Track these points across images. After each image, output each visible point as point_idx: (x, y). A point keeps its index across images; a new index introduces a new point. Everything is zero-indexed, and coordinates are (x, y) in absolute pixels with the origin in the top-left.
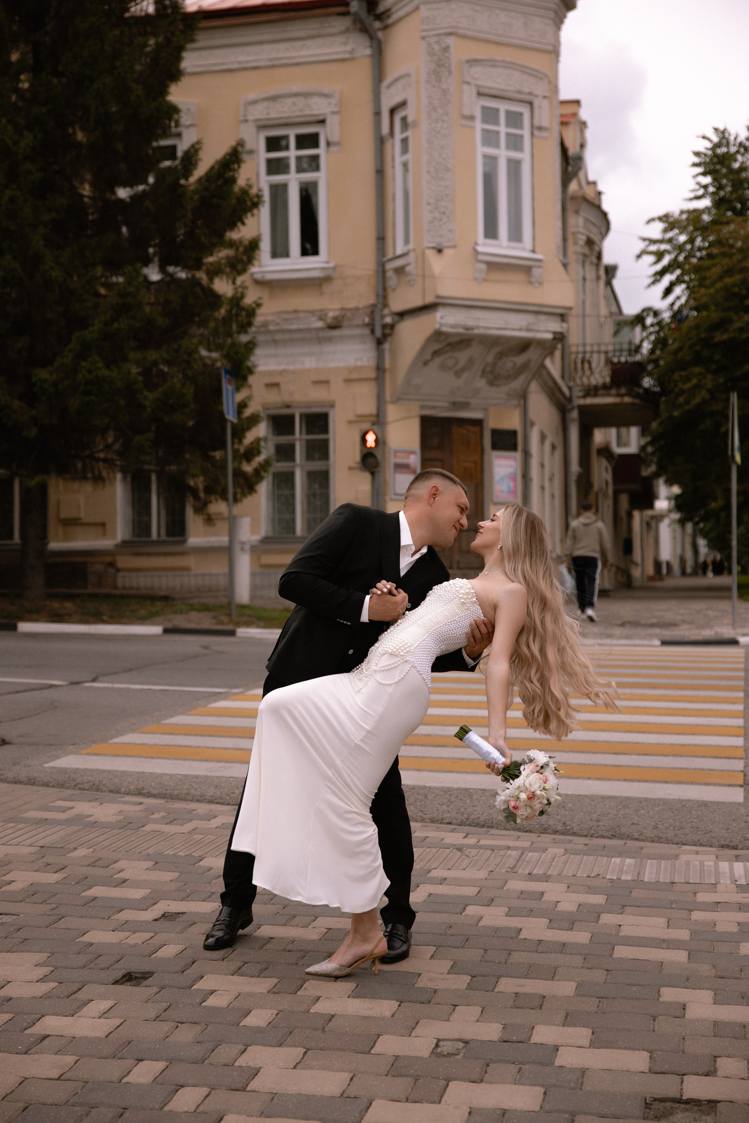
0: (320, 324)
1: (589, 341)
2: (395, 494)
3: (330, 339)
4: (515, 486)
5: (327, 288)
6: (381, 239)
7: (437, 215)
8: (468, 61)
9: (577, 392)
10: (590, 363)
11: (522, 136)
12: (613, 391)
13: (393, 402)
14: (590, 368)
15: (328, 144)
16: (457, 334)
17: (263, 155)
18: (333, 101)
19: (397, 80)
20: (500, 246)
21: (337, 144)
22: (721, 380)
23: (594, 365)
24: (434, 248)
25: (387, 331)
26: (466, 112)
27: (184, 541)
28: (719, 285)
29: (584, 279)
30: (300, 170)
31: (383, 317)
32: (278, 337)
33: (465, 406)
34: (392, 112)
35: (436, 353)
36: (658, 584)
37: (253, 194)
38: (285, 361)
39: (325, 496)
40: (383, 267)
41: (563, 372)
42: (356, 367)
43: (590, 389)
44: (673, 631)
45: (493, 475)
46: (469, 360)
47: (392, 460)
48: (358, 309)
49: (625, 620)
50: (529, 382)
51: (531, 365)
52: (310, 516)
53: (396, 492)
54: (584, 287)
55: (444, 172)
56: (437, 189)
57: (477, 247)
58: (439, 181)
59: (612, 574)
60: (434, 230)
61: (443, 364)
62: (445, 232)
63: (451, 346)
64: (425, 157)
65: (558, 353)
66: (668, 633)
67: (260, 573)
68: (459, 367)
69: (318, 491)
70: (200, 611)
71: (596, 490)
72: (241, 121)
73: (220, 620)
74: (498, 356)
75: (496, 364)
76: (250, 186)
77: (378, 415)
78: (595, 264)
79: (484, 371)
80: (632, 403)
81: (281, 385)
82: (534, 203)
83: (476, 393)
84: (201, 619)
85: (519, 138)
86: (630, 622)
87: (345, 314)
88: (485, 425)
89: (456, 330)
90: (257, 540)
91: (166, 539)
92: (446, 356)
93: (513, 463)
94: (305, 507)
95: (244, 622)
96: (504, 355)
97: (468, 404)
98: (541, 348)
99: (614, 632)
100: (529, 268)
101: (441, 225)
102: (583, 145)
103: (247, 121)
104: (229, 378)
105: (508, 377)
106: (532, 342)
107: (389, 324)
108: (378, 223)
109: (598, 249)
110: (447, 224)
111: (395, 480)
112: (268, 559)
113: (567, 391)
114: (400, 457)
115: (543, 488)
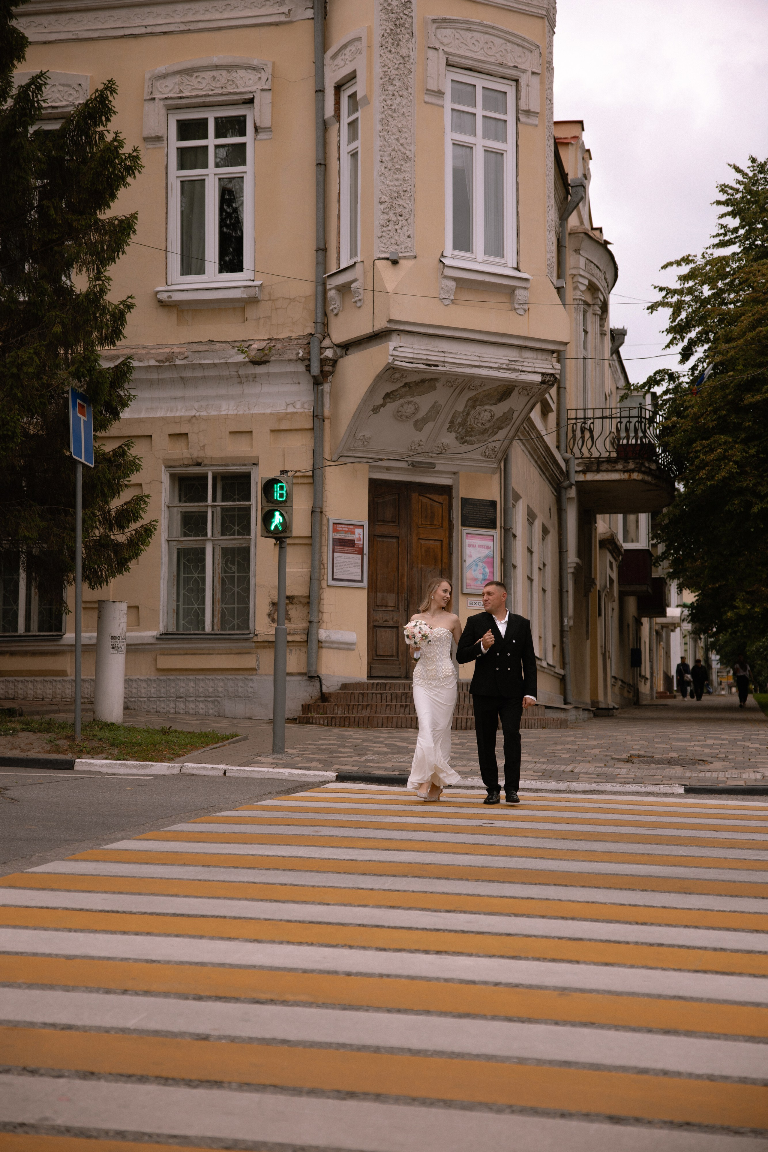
0: (241, 358)
1: (590, 404)
2: (333, 579)
3: (254, 378)
4: (493, 573)
5: (250, 313)
6: (322, 250)
7: (392, 216)
8: (434, 21)
9: (575, 466)
10: (591, 431)
11: (505, 121)
12: (620, 466)
13: (336, 462)
14: (592, 437)
15: (256, 129)
16: (417, 372)
17: (174, 144)
18: (264, 76)
19: (345, 46)
20: (474, 260)
21: (269, 129)
22: (752, 451)
23: (596, 434)
24: (388, 259)
25: (327, 368)
26: (432, 85)
27: (58, 637)
28: (749, 336)
30: (220, 163)
31: (322, 349)
32: (188, 374)
33: (428, 468)
34: (338, 88)
35: (388, 396)
36: (670, 702)
37: (124, 154)
38: (196, 405)
39: (246, 580)
40: (324, 284)
41: (558, 441)
42: (287, 414)
43: (592, 463)
44: (701, 771)
45: (464, 558)
46: (433, 407)
47: (331, 535)
48: (290, 339)
49: (632, 752)
50: (512, 440)
51: (515, 416)
52: (223, 606)
53: (335, 577)
54: (585, 342)
55: (402, 162)
56: (392, 183)
57: (442, 260)
58: (394, 173)
59: (617, 690)
60: (388, 236)
61: (398, 412)
62: (401, 239)
63: (410, 387)
64: (378, 143)
65: (552, 417)
66: (695, 775)
67: (155, 680)
68: (419, 416)
69: (236, 575)
70: (35, 732)
71: (598, 588)
72: (145, 100)
73: (57, 745)
74: (470, 403)
75: (468, 414)
76: (120, 143)
77: (313, 476)
78: (598, 315)
79: (452, 422)
80: (642, 481)
81: (189, 435)
82: (519, 207)
83: (442, 452)
84: (31, 744)
85: (501, 124)
86: (639, 756)
87: (274, 346)
88: (454, 494)
89: (415, 365)
90: (153, 637)
91: (37, 634)
92: (402, 401)
93: (490, 544)
94: (218, 595)
95: (89, 749)
96: (478, 403)
97: (433, 465)
98: (528, 395)
99: (618, 771)
100: (513, 290)
101: (396, 230)
102: (586, 176)
103: (154, 99)
104: (83, 407)
105: (485, 431)
106: (515, 386)
107: (330, 360)
108: (317, 231)
109: (602, 298)
110: (405, 228)
111: (335, 561)
112: (165, 662)
113: (563, 465)
114: (341, 530)
115: (530, 579)
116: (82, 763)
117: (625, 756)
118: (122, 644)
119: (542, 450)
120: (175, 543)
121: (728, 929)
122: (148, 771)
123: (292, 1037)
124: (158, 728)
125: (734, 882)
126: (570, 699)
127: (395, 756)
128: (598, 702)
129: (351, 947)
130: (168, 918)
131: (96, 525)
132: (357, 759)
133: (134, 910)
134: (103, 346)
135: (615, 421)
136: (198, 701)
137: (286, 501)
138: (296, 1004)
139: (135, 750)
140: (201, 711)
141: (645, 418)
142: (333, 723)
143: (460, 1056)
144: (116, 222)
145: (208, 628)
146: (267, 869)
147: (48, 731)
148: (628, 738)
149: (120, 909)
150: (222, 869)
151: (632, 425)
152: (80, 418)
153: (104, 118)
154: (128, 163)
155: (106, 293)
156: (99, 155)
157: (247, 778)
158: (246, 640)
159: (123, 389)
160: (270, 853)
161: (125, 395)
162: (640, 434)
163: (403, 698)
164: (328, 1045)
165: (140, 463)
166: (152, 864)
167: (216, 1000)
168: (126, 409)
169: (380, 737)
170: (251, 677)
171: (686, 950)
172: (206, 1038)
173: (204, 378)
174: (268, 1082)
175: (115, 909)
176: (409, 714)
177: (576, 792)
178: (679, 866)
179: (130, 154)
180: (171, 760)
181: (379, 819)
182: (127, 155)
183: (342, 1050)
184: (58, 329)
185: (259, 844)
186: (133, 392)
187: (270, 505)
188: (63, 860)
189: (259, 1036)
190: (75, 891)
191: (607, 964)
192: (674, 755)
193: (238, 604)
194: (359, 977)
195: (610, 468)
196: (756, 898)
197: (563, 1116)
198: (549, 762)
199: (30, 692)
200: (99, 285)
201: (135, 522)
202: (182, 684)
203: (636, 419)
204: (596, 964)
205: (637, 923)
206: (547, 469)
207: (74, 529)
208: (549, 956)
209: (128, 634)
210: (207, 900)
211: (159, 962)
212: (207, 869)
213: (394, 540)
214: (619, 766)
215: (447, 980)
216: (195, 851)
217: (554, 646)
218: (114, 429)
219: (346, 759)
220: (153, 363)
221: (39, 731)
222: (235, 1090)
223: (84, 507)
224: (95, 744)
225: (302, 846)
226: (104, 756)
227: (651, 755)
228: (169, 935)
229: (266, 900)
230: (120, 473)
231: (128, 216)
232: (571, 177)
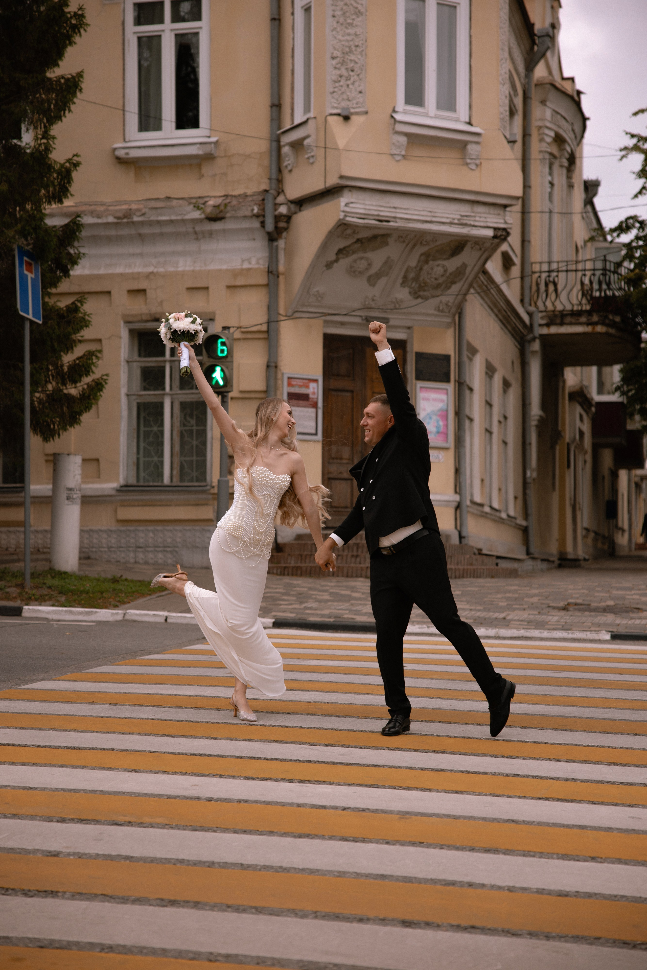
0: (197, 215)
1: (555, 258)
3: (211, 234)
4: (446, 426)
5: (207, 170)
6: (277, 106)
7: (343, 72)
9: (539, 319)
10: (555, 284)
13: (289, 317)
14: (556, 290)
16: (367, 227)
20: (426, 115)
23: (560, 288)
24: (339, 115)
25: (282, 224)
27: (22, 489)
29: (552, 184)
30: (177, 18)
31: (276, 206)
32: (146, 230)
35: (341, 252)
37: (69, 13)
38: (154, 261)
39: (202, 434)
40: (278, 141)
42: (242, 270)
43: (555, 316)
44: (632, 618)
46: (386, 263)
47: (286, 390)
48: (245, 196)
49: (570, 601)
50: (465, 294)
51: (468, 270)
52: (183, 459)
54: (551, 194)
55: (354, 17)
56: (344, 38)
57: (395, 115)
58: (346, 27)
59: (589, 541)
60: (340, 92)
61: (351, 267)
62: (353, 95)
63: (362, 243)
65: (516, 271)
66: (624, 622)
67: (115, 531)
68: (372, 271)
69: (195, 428)
71: (567, 440)
73: (7, 593)
74: (423, 258)
75: (421, 269)
77: (268, 332)
78: (565, 167)
79: (405, 277)
80: (606, 334)
81: (147, 291)
82: (472, 60)
83: (397, 306)
86: (576, 604)
87: (229, 203)
88: (408, 348)
89: (366, 221)
90: (113, 489)
91: (2, 485)
92: (355, 256)
93: (444, 397)
94: (177, 448)
95: (37, 597)
96: (431, 258)
98: (480, 249)
99: (550, 618)
100: (464, 145)
101: (348, 86)
102: (555, 26)
104: (30, 264)
105: (438, 286)
106: (468, 241)
107: (285, 216)
108: (272, 86)
109: (569, 150)
110: (357, 84)
112: (126, 513)
113: (526, 318)
114: (296, 385)
115: (489, 432)
116: (29, 610)
117: (562, 604)
118: (77, 495)
119: (502, 304)
120: (134, 397)
121: (588, 762)
122: (93, 618)
123: (136, 854)
124: (109, 576)
126: (533, 550)
127: (335, 604)
128: (566, 553)
129: (221, 776)
130: (60, 751)
131: (50, 380)
132: (297, 606)
133: (29, 743)
134: (51, 204)
135: (580, 274)
136: (157, 551)
137: (226, 357)
139: (82, 597)
140: (160, 561)
141: (610, 271)
142: (286, 573)
143: (287, 870)
144: (62, 81)
145: (166, 480)
146: (170, 707)
148: (571, 587)
149: (16, 743)
150: (127, 707)
151: (596, 278)
152: (27, 276)
154: (74, 22)
155: (51, 152)
156: (44, 14)
157: (187, 625)
158: (204, 492)
159: (73, 246)
161: (75, 253)
162: (604, 287)
163: (355, 548)
164: (168, 861)
165: (89, 319)
166: (62, 702)
167: (78, 822)
168: (76, 267)
169: (327, 586)
170: (207, 528)
171: (539, 780)
172: (56, 854)
173: (162, 235)
176: (360, 563)
177: (504, 638)
178: (568, 706)
179: (75, 13)
180: (116, 607)
181: (297, 662)
182: (72, 14)
184: (4, 187)
185: (171, 684)
186: (82, 250)
187: (212, 360)
192: (611, 603)
193: (197, 456)
194: (219, 802)
195: (573, 321)
196: (629, 734)
197: (361, 920)
198: (485, 610)
200: (44, 143)
201: (86, 376)
202: (141, 535)
203: (600, 272)
206: (509, 323)
207: (22, 384)
208: (404, 785)
209: (84, 486)
211: (36, 789)
212: (113, 707)
213: (349, 394)
214: (553, 614)
215: (299, 805)
217: (516, 498)
218: (64, 286)
219: (286, 607)
220: (111, 219)
222: (68, 899)
223: (32, 362)
224: (44, 591)
225: (212, 686)
226: (51, 603)
227: (587, 603)
228: (54, 766)
229: (158, 735)
230: (70, 329)
231: (74, 75)
232: (538, 27)
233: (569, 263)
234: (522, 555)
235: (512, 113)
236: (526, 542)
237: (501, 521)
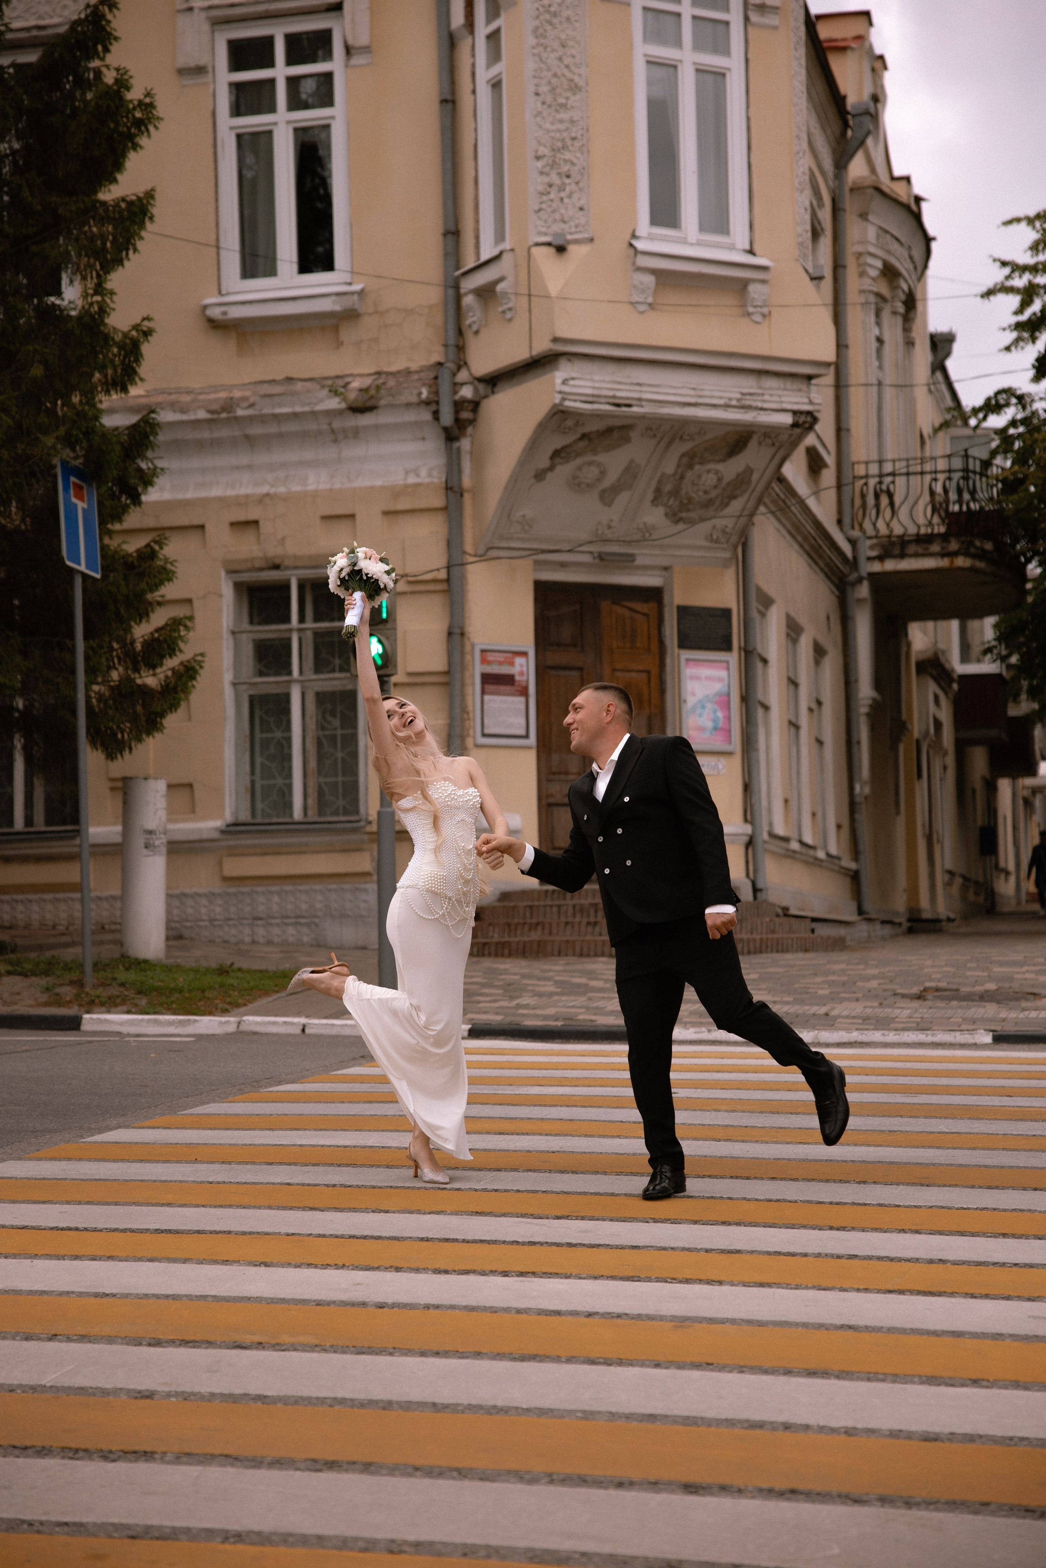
0: (334, 403)
1: (889, 455)
2: (484, 735)
3: (356, 433)
4: (728, 718)
5: (348, 334)
6: (453, 233)
7: (554, 178)
9: (867, 549)
10: (890, 495)
11: (727, 23)
12: (936, 548)
13: (482, 557)
14: (892, 504)
15: (349, 50)
16: (598, 416)
17: (225, 77)
20: (684, 241)
21: (366, 50)
23: (897, 500)
24: (549, 244)
25: (465, 415)
27: (77, 833)
29: (880, 340)
30: (296, 103)
31: (456, 386)
32: (256, 430)
33: (624, 561)
35: (557, 455)
37: (131, 101)
38: (270, 477)
39: (351, 740)
40: (457, 287)
41: (840, 511)
42: (407, 486)
43: (892, 544)
44: (1024, 1010)
45: (683, 696)
46: (627, 469)
47: (478, 669)
48: (408, 372)
49: (928, 984)
50: (752, 515)
51: (755, 477)
52: (322, 780)
53: (487, 731)
54: (879, 357)
55: (568, 94)
56: (554, 127)
57: (635, 243)
58: (557, 111)
59: (955, 890)
60: (550, 210)
61: (574, 477)
62: (570, 213)
63: (590, 440)
64: (531, 65)
65: (828, 476)
66: (1013, 1015)
67: (220, 895)
68: (607, 483)
69: (339, 732)
70: (26, 976)
71: (916, 734)
72: (179, 11)
73: (57, 994)
74: (685, 460)
75: (682, 477)
76: (123, 83)
77: (448, 580)
78: (900, 314)
79: (658, 490)
80: (972, 569)
81: (261, 523)
82: (752, 155)
83: (646, 536)
84: (18, 994)
85: (721, 27)
86: (937, 990)
87: (384, 383)
88: (666, 600)
89: (596, 406)
90: (216, 829)
91: (44, 829)
92: (579, 461)
93: (723, 674)
94: (313, 764)
95: (103, 1000)
96: (697, 460)
97: (631, 557)
98: (773, 445)
99: (897, 1011)
100: (743, 285)
101: (562, 199)
102: (878, 98)
103: (190, 9)
104: (81, 488)
105: (709, 504)
106: (753, 432)
107: (469, 401)
108: (445, 204)
109: (905, 288)
110: (575, 196)
111: (486, 707)
112: (237, 867)
113: (847, 548)
114: (494, 661)
115: (794, 725)
116: (92, 1020)
117: (915, 990)
118: (160, 841)
119: (810, 528)
120: (245, 687)
121: (962, 1234)
122: (190, 1030)
124: (214, 965)
125: (1002, 1167)
126: (867, 906)
127: (564, 998)
128: (919, 911)
129: (398, 1269)
131: (114, 664)
132: (505, 1004)
133: (100, 1226)
134: (110, 394)
135: (928, 478)
136: (286, 924)
137: (385, 621)
138: (294, 1348)
139: (172, 999)
140: (291, 939)
141: (974, 472)
142: (488, 952)
143: (503, 1411)
144: (123, 205)
145: (297, 813)
147: (46, 973)
148: (929, 962)
149: (80, 1226)
150: (249, 1167)
151: (954, 483)
152: (76, 505)
153: (100, 48)
154: (138, 115)
155: (108, 315)
156: (93, 104)
157: (336, 1036)
158: (355, 830)
159: (145, 458)
160: (328, 1143)
161: (149, 469)
162: (966, 496)
163: (592, 911)
165: (173, 568)
166: (148, 1161)
168: (150, 489)
169: (550, 971)
170: (362, 886)
171: (889, 1263)
172: (149, 1395)
173: (280, 436)
174: (217, 1451)
175: (73, 1225)
177: (827, 1045)
178: (929, 1147)
179: (140, 101)
180: (225, 1012)
181: (509, 1091)
182: (136, 103)
183: (337, 1407)
184: (37, 371)
185: (315, 1130)
186: (160, 464)
188: (20, 1159)
189: (226, 1392)
190: (24, 1202)
191: (762, 1285)
192: (991, 986)
193: (344, 775)
195: (920, 550)
197: (620, 1485)
198: (796, 1001)
199: (35, 917)
200: (97, 302)
201: (171, 656)
202: (261, 899)
203: (960, 474)
204: (745, 1284)
205: (831, 1228)
206: (821, 557)
207: (73, 671)
208: (680, 1276)
209: (170, 826)
210: (213, 1210)
211: (114, 1295)
212: (227, 1166)
213: (575, 674)
214: (902, 1005)
215: (519, 1311)
216: (218, 1142)
217: (839, 827)
218: (133, 519)
219: (488, 1005)
220: (202, 414)
221: (34, 974)
222: (169, 1463)
223: (86, 638)
224: (115, 991)
226: (125, 1008)
227: (955, 987)
228: (140, 1259)
229: (298, 1208)
230: (143, 585)
231: (141, 195)
232: (851, 101)
233: (911, 462)
234: (850, 915)
235: (816, 234)
236: (857, 894)
237: (817, 863)
